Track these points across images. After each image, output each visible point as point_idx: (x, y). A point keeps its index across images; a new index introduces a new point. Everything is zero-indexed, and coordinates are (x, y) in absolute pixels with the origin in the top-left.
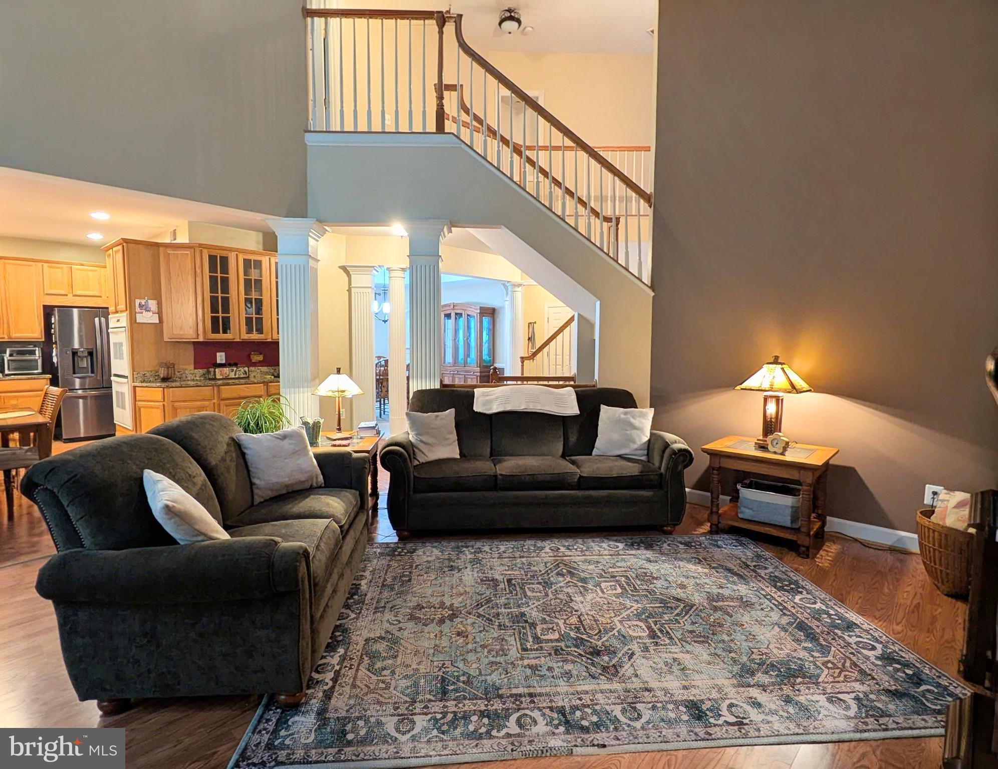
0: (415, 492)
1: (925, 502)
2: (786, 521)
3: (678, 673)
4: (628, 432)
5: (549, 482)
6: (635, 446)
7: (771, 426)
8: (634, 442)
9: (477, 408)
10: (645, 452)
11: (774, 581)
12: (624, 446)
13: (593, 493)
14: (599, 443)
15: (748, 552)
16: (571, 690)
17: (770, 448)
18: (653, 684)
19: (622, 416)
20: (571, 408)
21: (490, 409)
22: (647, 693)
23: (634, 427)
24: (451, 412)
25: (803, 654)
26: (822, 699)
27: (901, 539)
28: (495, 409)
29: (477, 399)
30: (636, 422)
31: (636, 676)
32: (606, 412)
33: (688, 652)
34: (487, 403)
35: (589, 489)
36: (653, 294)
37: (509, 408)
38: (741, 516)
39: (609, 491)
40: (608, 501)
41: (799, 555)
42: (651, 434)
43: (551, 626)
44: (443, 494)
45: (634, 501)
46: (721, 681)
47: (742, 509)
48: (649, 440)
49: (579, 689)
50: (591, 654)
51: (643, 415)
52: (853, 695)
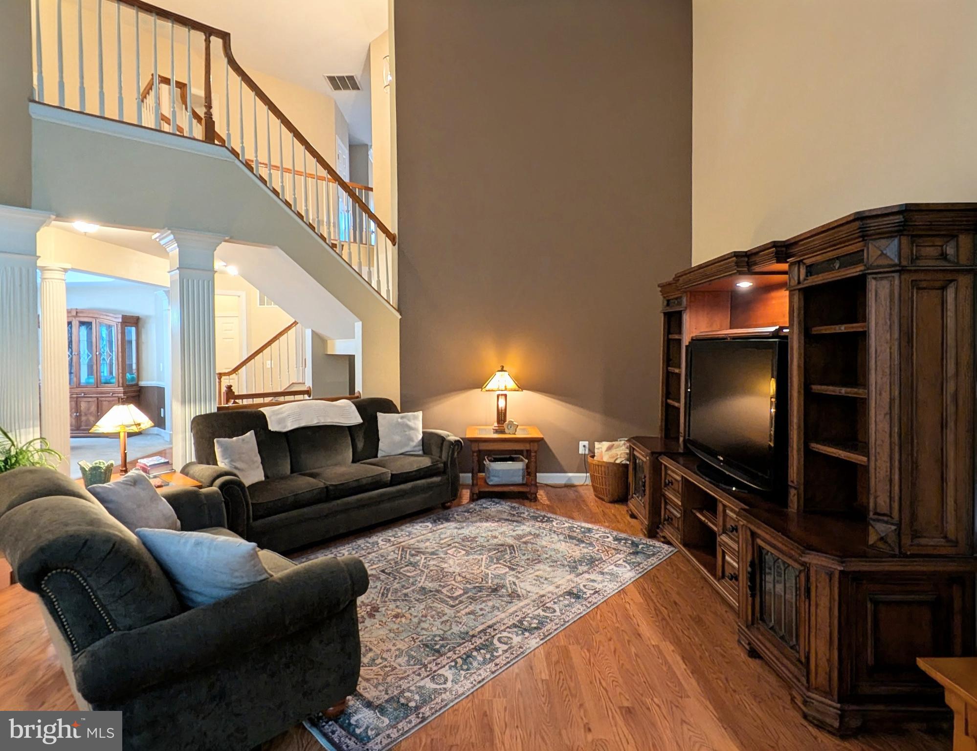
0: (254, 520)
1: (580, 452)
2: (519, 479)
3: (545, 582)
4: (407, 433)
5: (371, 483)
6: (414, 444)
7: (501, 416)
8: (413, 441)
9: (272, 427)
10: (421, 447)
11: (535, 518)
12: (407, 445)
13: (403, 486)
14: (381, 445)
15: (504, 507)
16: (507, 614)
17: (506, 431)
18: (542, 593)
19: (400, 420)
20: (355, 419)
21: (285, 427)
22: (544, 598)
23: (410, 428)
24: (250, 435)
25: (586, 550)
26: (612, 567)
27: (570, 479)
28: (290, 426)
29: (270, 418)
30: (411, 424)
31: (529, 592)
32: (384, 419)
33: (538, 570)
34: (281, 421)
35: (399, 484)
36: (400, 317)
37: (303, 424)
38: (490, 483)
39: (412, 483)
40: (414, 491)
41: (531, 500)
42: (423, 433)
43: (450, 587)
44: (283, 515)
45: (430, 487)
46: (569, 577)
47: (492, 478)
48: (423, 438)
49: (511, 611)
50: (493, 592)
51: (416, 418)
52: (622, 560)
